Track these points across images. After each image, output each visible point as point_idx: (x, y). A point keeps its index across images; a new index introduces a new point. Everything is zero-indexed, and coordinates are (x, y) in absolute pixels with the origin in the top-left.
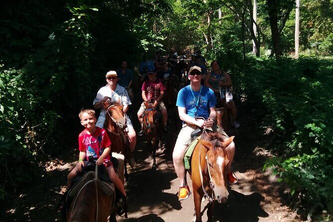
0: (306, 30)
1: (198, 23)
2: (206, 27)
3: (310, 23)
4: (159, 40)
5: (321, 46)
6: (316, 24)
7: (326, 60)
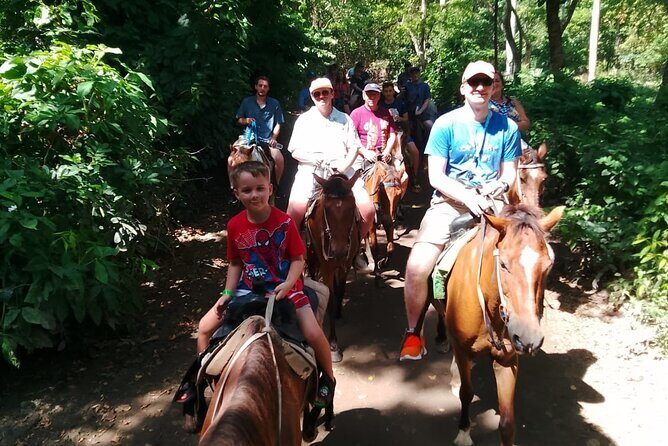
0: (613, 30)
1: (401, 12)
2: (418, 20)
3: (621, 16)
4: (327, 44)
5: (640, 61)
6: (632, 17)
7: (647, 88)
